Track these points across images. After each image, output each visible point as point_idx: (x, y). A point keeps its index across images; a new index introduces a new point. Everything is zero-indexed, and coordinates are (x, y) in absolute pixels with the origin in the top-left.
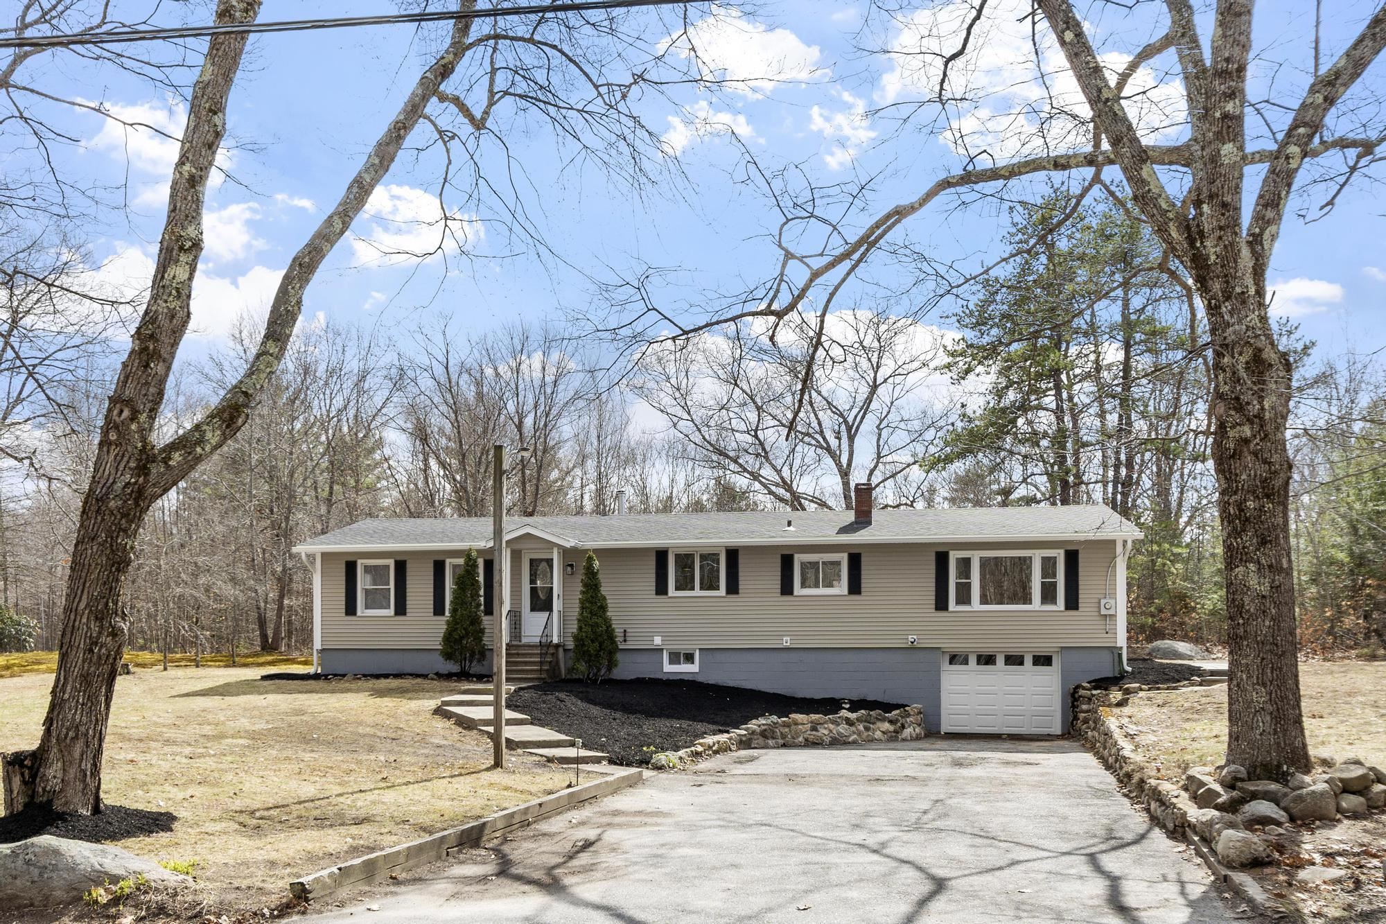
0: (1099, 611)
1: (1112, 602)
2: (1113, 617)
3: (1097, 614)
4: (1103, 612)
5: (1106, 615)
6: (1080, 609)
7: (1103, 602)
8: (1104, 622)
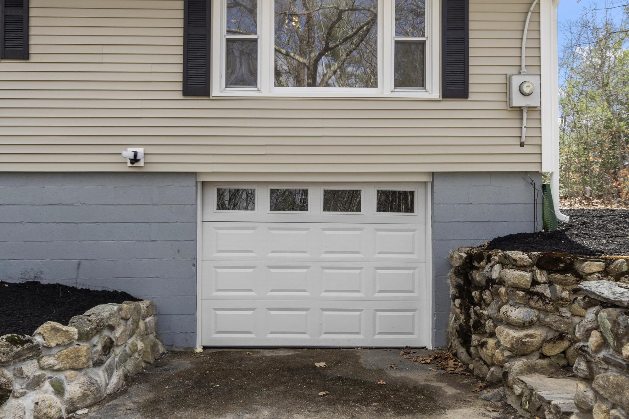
0: (508, 101)
1: (534, 80)
2: (536, 110)
3: (503, 106)
4: (518, 101)
5: (520, 109)
6: (471, 97)
7: (516, 81)
8: (516, 124)
